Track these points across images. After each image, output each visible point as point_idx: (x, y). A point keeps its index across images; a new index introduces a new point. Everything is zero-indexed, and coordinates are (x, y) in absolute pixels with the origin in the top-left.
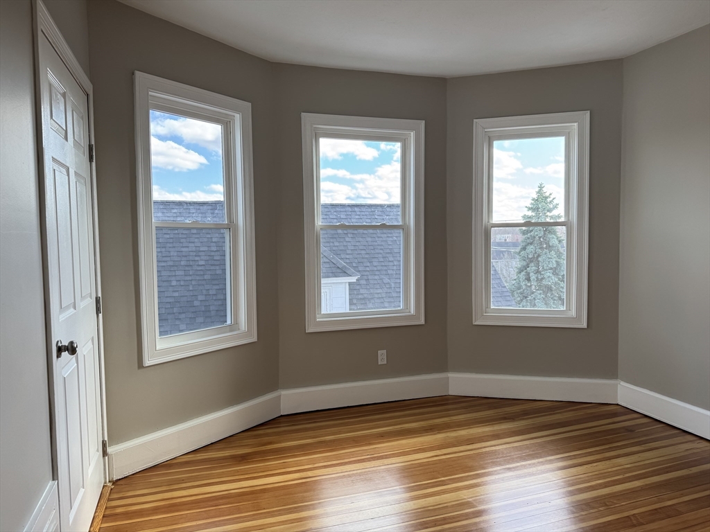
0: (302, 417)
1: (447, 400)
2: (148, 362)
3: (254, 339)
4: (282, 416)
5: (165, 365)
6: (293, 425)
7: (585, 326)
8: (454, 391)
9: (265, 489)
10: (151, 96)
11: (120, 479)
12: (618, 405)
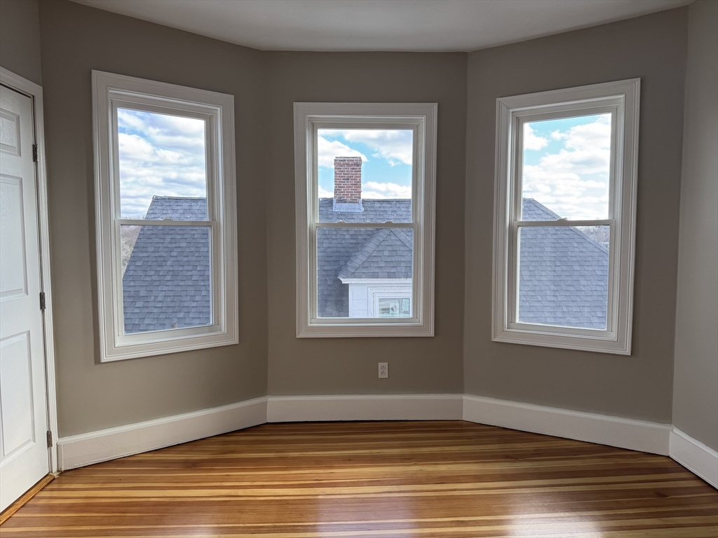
0: (287, 427)
1: (461, 425)
2: (104, 358)
3: (236, 341)
4: (267, 423)
5: (126, 362)
6: (271, 435)
7: (628, 352)
8: (468, 416)
9: (183, 502)
10: (111, 93)
11: (69, 470)
12: (669, 457)
